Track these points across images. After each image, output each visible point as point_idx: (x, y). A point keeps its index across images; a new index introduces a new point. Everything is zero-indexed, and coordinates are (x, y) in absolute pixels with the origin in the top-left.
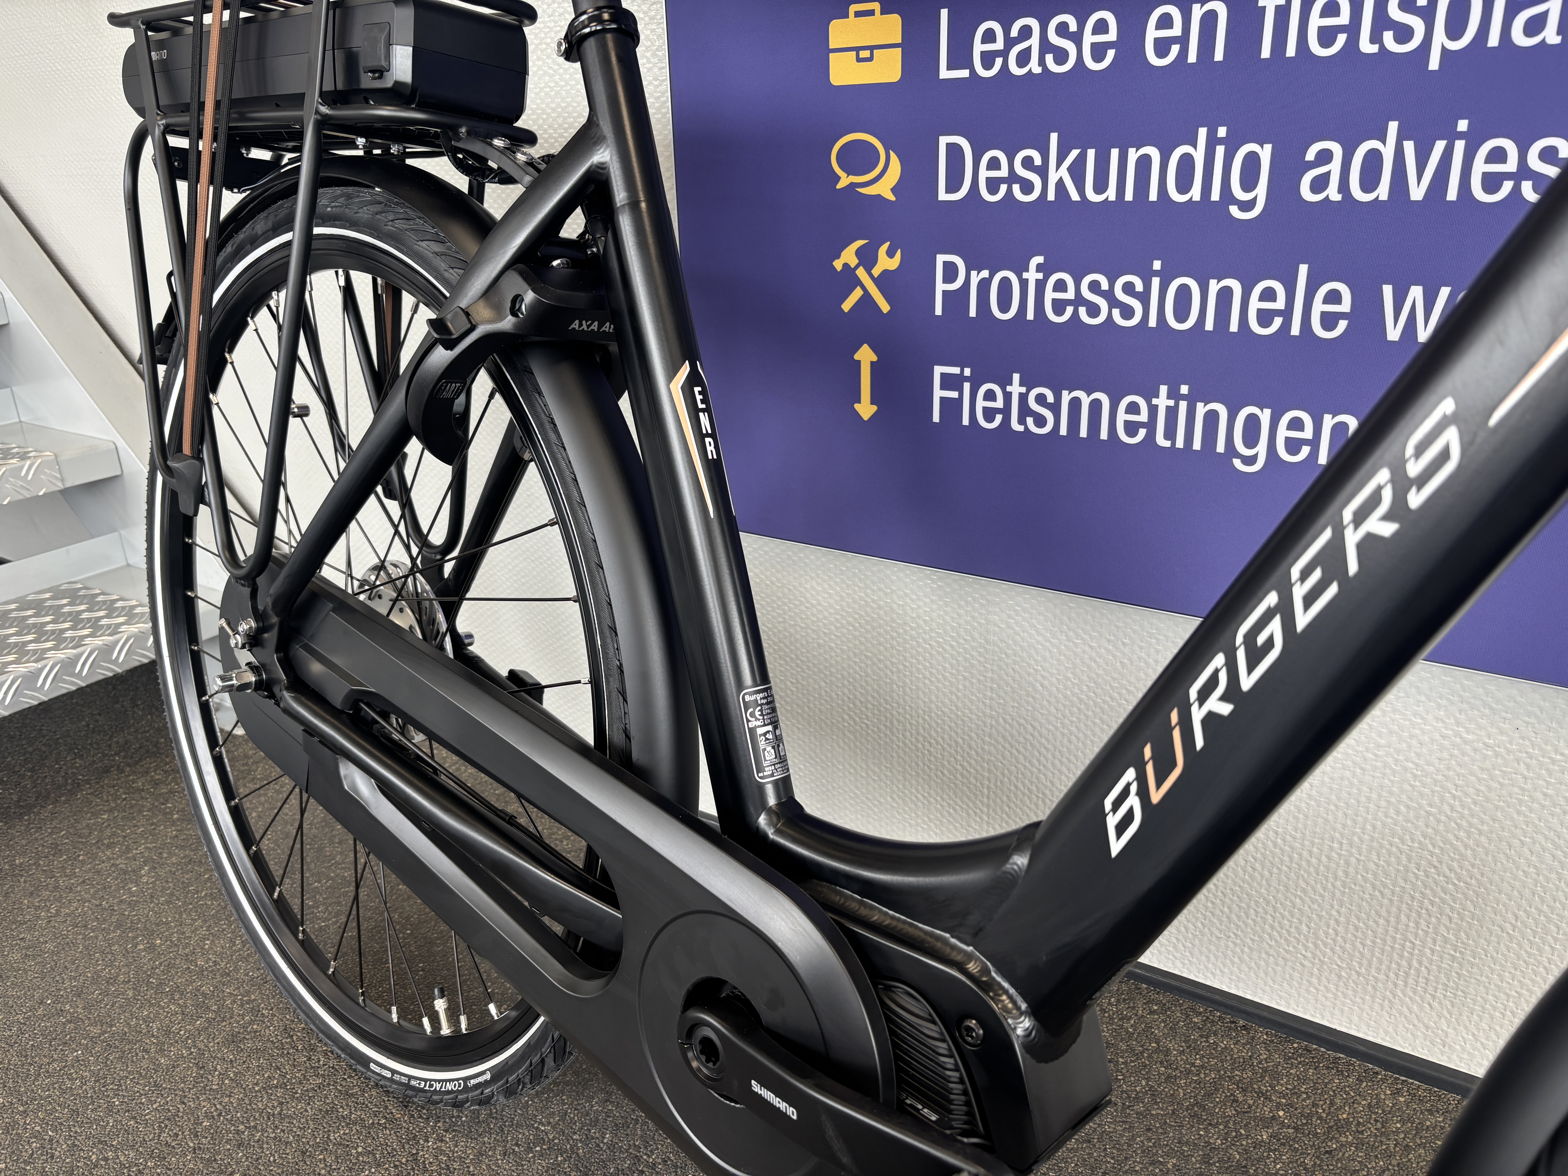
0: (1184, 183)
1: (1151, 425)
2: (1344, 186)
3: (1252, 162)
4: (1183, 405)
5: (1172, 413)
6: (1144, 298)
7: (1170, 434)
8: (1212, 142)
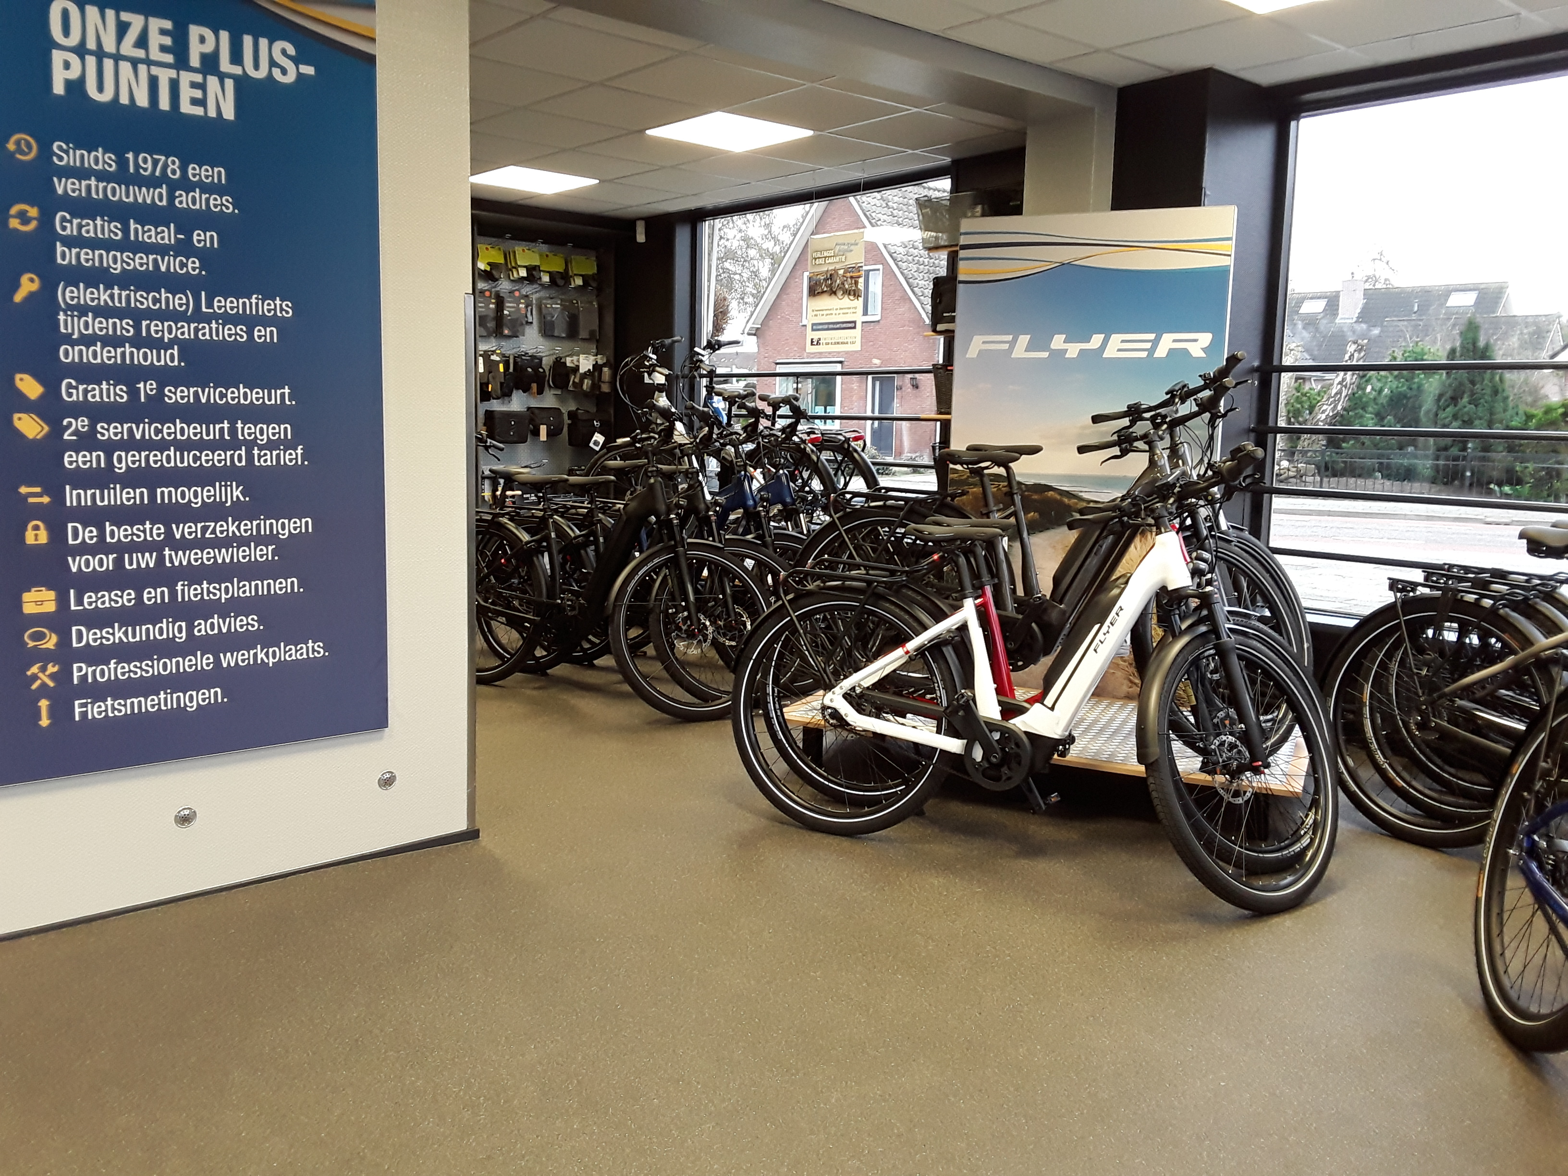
0: (161, 634)
1: (159, 704)
2: (206, 631)
3: (180, 627)
4: (169, 696)
5: (166, 699)
6: (152, 667)
7: (166, 705)
8: (168, 623)
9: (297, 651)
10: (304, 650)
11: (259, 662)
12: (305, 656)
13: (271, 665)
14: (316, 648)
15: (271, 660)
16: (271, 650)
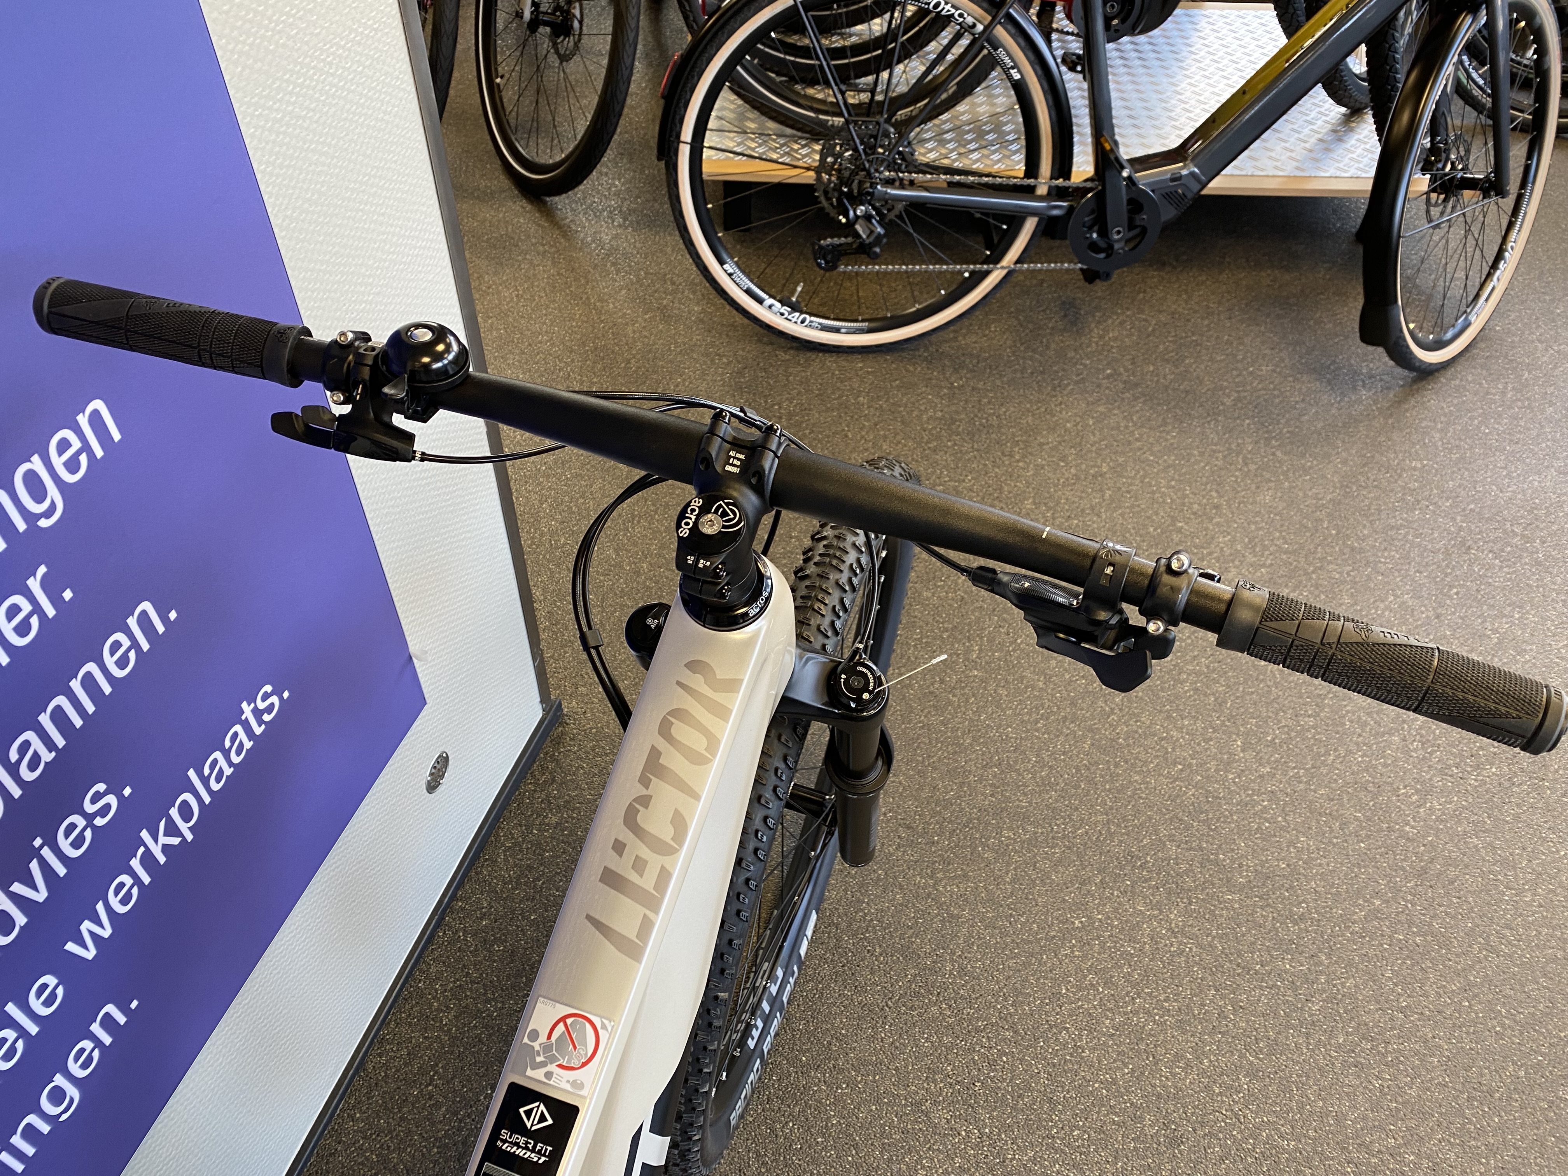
9: (226, 754)
10: (242, 736)
11: (162, 859)
12: (248, 745)
13: (189, 837)
14: (261, 705)
15: (184, 827)
16: (174, 812)
